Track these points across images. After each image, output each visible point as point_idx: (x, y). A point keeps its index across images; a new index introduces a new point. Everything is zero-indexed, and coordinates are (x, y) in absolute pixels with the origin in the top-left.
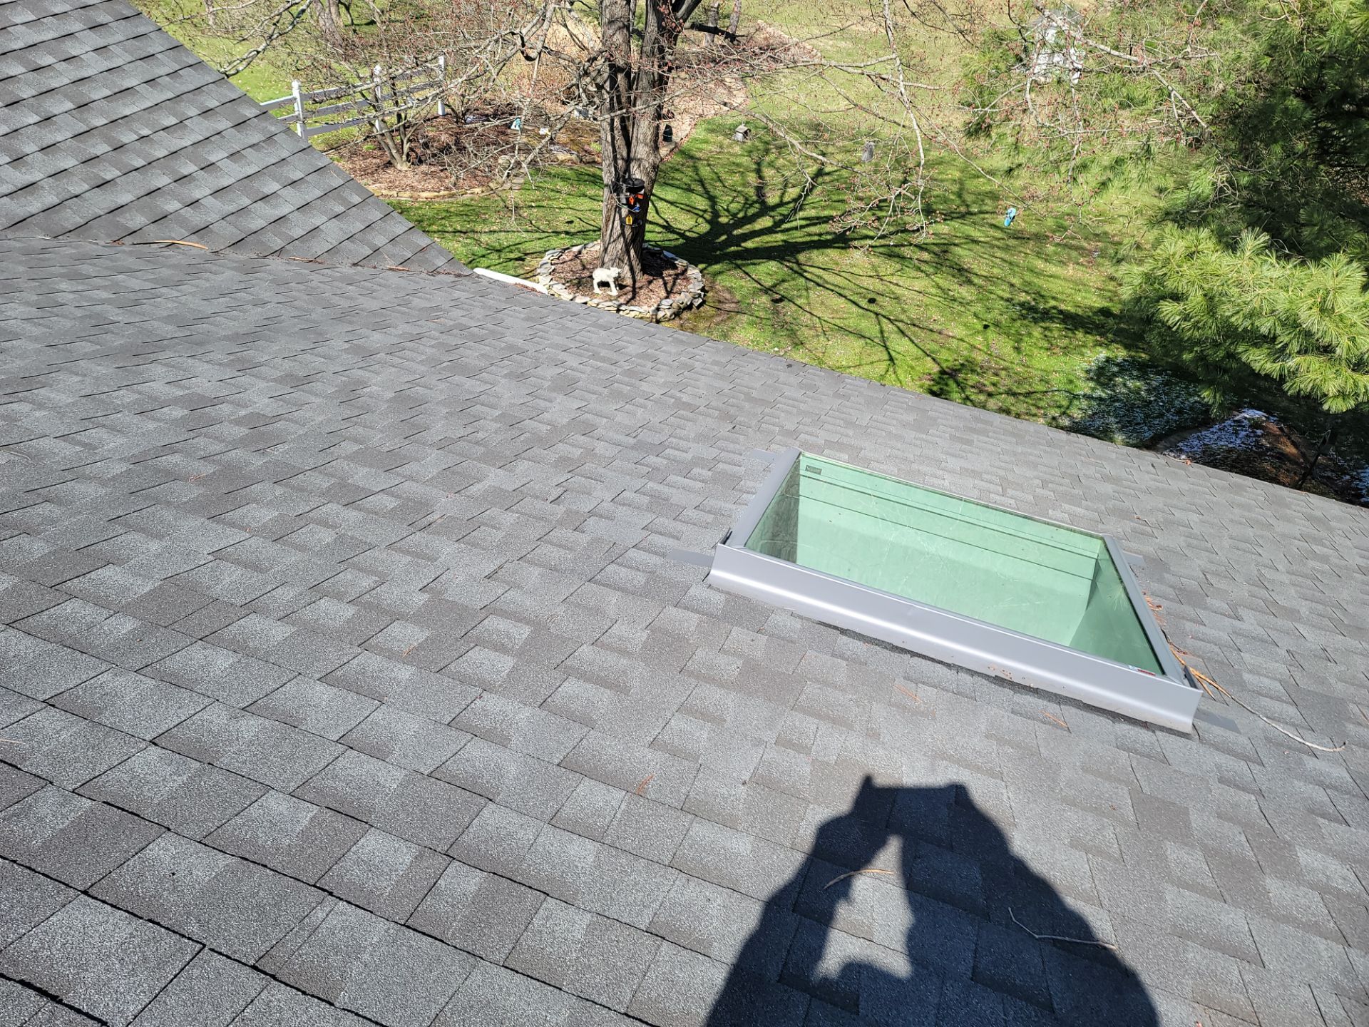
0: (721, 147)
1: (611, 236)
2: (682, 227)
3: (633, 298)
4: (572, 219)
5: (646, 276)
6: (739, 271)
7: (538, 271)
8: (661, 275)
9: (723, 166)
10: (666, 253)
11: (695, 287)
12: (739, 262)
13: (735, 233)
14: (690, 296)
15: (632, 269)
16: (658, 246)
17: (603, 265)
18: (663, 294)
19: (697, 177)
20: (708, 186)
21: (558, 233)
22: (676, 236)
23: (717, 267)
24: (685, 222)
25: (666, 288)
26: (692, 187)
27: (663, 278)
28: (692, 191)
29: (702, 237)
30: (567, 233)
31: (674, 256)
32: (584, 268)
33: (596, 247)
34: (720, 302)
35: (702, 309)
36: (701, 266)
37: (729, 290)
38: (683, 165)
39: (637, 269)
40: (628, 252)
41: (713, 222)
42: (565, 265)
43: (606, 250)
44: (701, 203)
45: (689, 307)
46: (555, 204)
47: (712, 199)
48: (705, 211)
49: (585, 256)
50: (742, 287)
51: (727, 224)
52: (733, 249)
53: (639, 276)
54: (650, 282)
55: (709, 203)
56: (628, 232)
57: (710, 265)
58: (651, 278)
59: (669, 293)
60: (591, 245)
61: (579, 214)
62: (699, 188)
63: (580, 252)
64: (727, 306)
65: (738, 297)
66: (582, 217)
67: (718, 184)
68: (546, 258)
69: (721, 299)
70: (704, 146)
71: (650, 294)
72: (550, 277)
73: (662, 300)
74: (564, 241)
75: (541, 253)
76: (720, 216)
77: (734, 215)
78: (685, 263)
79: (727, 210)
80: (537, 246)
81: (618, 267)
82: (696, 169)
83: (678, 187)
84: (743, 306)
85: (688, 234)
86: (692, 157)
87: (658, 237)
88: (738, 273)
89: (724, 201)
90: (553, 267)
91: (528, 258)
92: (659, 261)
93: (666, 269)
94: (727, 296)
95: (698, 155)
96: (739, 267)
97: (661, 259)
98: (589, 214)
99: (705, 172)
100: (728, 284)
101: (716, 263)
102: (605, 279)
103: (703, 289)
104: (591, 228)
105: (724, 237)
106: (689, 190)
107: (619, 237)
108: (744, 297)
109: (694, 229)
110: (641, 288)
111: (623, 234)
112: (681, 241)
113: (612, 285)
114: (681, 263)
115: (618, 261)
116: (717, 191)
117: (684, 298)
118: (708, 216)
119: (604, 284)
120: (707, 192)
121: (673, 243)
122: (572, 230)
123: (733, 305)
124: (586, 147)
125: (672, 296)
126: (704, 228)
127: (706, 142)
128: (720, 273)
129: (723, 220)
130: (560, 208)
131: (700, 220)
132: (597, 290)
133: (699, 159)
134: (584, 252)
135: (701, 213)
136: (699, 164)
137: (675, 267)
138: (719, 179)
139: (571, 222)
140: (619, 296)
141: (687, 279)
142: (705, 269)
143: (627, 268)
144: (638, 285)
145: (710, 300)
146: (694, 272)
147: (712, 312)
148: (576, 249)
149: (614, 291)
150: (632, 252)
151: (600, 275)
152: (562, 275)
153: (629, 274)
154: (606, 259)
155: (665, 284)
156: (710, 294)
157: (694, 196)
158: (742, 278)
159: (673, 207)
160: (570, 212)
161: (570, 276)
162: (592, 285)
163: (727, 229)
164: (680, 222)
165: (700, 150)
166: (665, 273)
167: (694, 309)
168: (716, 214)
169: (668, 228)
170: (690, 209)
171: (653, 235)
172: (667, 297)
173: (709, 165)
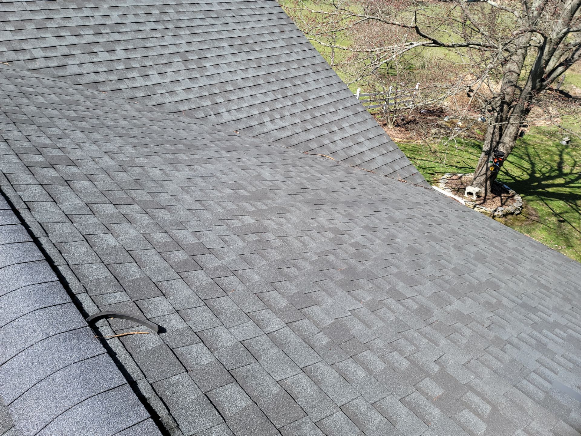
0: (542, 141)
1: (480, 173)
2: (514, 174)
3: (484, 203)
4: (460, 161)
5: (492, 194)
6: (542, 202)
7: (440, 181)
8: (500, 196)
9: (541, 150)
10: (505, 185)
11: (517, 205)
12: (543, 197)
13: (543, 182)
14: (514, 209)
15: (486, 190)
16: (501, 181)
17: (472, 185)
18: (499, 204)
19: (526, 153)
20: (532, 158)
21: (452, 166)
22: (510, 178)
23: (530, 197)
24: (516, 172)
25: (501, 202)
26: (523, 156)
27: (501, 197)
28: (523, 159)
29: (524, 181)
30: (456, 167)
31: (508, 188)
32: (462, 184)
33: (471, 176)
34: (529, 214)
35: (518, 216)
36: (522, 195)
37: (535, 210)
38: (520, 146)
39: (489, 190)
40: (486, 182)
41: (532, 175)
42: (453, 181)
43: (475, 179)
44: (527, 165)
45: (512, 214)
46: (453, 153)
47: (533, 164)
48: (528, 169)
49: (463, 179)
50: (543, 210)
51: (539, 178)
52: (540, 190)
53: (489, 194)
54: (494, 197)
55: (531, 166)
56: (489, 173)
57: (527, 195)
58: (495, 196)
59: (503, 205)
60: (467, 174)
61: (463, 159)
62: (527, 158)
63: (461, 177)
64: (532, 218)
65: (540, 215)
66: (464, 161)
67: (537, 158)
68: (445, 176)
69: (530, 213)
70: (533, 139)
71: (493, 203)
72: (445, 185)
73: (498, 207)
74: (455, 170)
75: (443, 173)
76: (536, 173)
77: (544, 174)
78: (514, 192)
79: (540, 171)
80: (441, 170)
81: (480, 187)
82: (526, 149)
83: (515, 156)
84: (542, 220)
85: (517, 178)
86: (525, 143)
87: (501, 177)
88: (541, 203)
89: (539, 166)
90: (447, 181)
91: (436, 174)
92: (500, 189)
93: (504, 193)
94: (534, 212)
95: (529, 142)
96: (542, 200)
97: (502, 188)
98: (468, 160)
99: (531, 151)
100: (535, 207)
101: (530, 195)
102: (471, 191)
103: (521, 207)
104: (468, 167)
105: (536, 184)
106: (521, 158)
107: (484, 174)
108: (543, 215)
109: (521, 177)
110: (488, 199)
111: (486, 174)
112: (513, 181)
113: (474, 195)
114: (512, 192)
115: (480, 185)
116: (536, 161)
117: (510, 209)
118: (529, 172)
119: (470, 194)
120: (531, 161)
121: (508, 181)
122: (459, 166)
123: (536, 218)
124: (473, 131)
125: (504, 206)
126: (526, 177)
127: (534, 137)
128: (532, 201)
129: (537, 175)
130: (455, 155)
131: (525, 173)
132: (466, 195)
133: (529, 144)
134: (463, 177)
135: (526, 170)
136: (529, 147)
137: (508, 193)
138: (538, 155)
139: (459, 162)
140: (476, 201)
141: (514, 200)
142: (524, 197)
143: (484, 189)
144: (487, 197)
145: (524, 212)
146: (518, 197)
147: (524, 218)
148: (460, 175)
149: (474, 198)
150: (488, 183)
151: (469, 189)
152: (451, 185)
153: (484, 192)
154: (474, 183)
155: (502, 200)
156: (524, 210)
157: (523, 161)
158: (543, 206)
159: (511, 165)
160: (459, 158)
161: (454, 186)
162: (464, 193)
163: (539, 180)
164: (514, 172)
165: (530, 140)
166: (503, 195)
167: (514, 215)
168: (534, 172)
169: (507, 173)
170: (520, 167)
171: (500, 176)
172: (501, 206)
173: (534, 148)
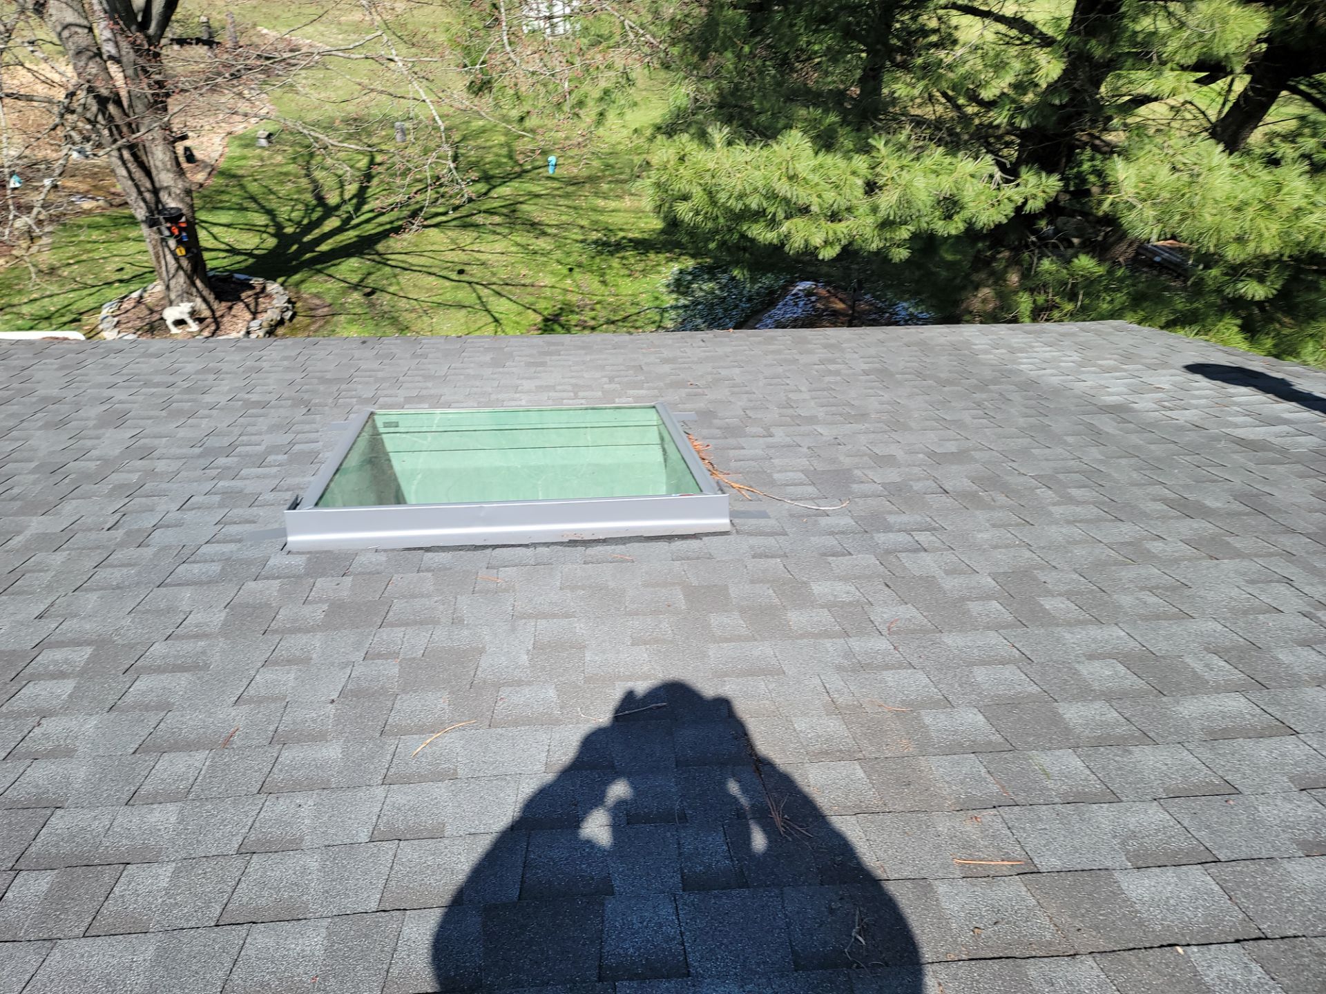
0: (262, 160)
2: (248, 247)
3: (218, 328)
4: (122, 265)
5: (224, 304)
6: (321, 275)
7: (101, 327)
8: (239, 299)
9: (271, 178)
10: (237, 276)
11: (280, 301)
12: (319, 267)
13: (305, 239)
14: (277, 311)
15: (205, 300)
16: (227, 271)
18: (248, 316)
19: (246, 195)
20: (263, 202)
21: (110, 284)
22: (243, 257)
23: (297, 277)
24: (249, 241)
25: (249, 309)
26: (245, 205)
27: (242, 301)
28: (246, 209)
29: (272, 252)
30: (121, 281)
31: (246, 277)
32: (152, 311)
33: (157, 288)
34: (311, 309)
35: (295, 321)
36: (280, 280)
37: (317, 296)
38: (227, 186)
39: (211, 298)
40: (194, 284)
41: (279, 233)
42: (128, 314)
43: (168, 287)
44: (261, 219)
45: (281, 322)
47: (270, 213)
48: (267, 226)
49: (148, 299)
50: (330, 289)
51: (294, 233)
52: (308, 256)
53: (215, 305)
54: (230, 308)
55: (269, 217)
56: (185, 263)
57: (289, 276)
58: (230, 304)
59: (255, 314)
60: (150, 287)
61: (128, 259)
62: (253, 205)
63: (141, 297)
64: (320, 312)
65: (329, 301)
66: (131, 261)
67: (272, 197)
68: (105, 311)
69: (313, 307)
70: (243, 163)
71: (234, 319)
72: (117, 330)
73: (249, 322)
74: (118, 291)
75: (98, 309)
76: (284, 228)
77: (299, 223)
78: (261, 280)
79: (290, 220)
80: (90, 302)
82: (242, 187)
83: (230, 209)
84: (337, 308)
85: (256, 252)
86: (234, 176)
87: (225, 262)
88: (321, 278)
89: (283, 212)
90: (116, 319)
91: (85, 317)
92: (232, 285)
93: (244, 291)
94: (317, 302)
95: (240, 172)
96: (320, 271)
97: (234, 283)
98: (139, 257)
99: (253, 187)
100: (314, 290)
101: (296, 273)
102: (179, 317)
103: (289, 301)
104: (147, 270)
105: (295, 247)
106: (242, 209)
107: (177, 271)
108: (335, 298)
109: (261, 246)
110: (222, 316)
111: (180, 267)
112: (251, 261)
113: (190, 321)
114: (257, 282)
115: (186, 295)
116: (273, 203)
117: (271, 315)
118: (271, 230)
119: (180, 323)
120: (263, 207)
121: (243, 265)
122: (125, 277)
123: (326, 309)
125: (259, 316)
126: (271, 242)
127: (244, 158)
128: (302, 281)
129: (289, 230)
130: (104, 258)
131: (265, 236)
132: (174, 330)
133: (243, 176)
134: (146, 295)
135: (263, 229)
136: (245, 181)
137: (252, 287)
138: (271, 192)
139: (121, 269)
141: (269, 296)
142: (285, 281)
143: (199, 300)
144: (218, 314)
145: (300, 310)
146: (273, 287)
147: (307, 320)
148: (135, 295)
149: (194, 327)
150: (198, 283)
151: (171, 314)
152: (130, 325)
153: (204, 306)
154: (173, 296)
155: (247, 306)
156: (299, 304)
157: (249, 214)
158: (326, 281)
159: (231, 230)
160: (117, 259)
161: (138, 323)
163: (295, 238)
164: (243, 242)
165: (240, 167)
166: (243, 295)
167: (287, 324)
168: (279, 227)
169: (233, 251)
170: (251, 228)
171: (214, 261)
172: (254, 319)
173: (255, 180)
